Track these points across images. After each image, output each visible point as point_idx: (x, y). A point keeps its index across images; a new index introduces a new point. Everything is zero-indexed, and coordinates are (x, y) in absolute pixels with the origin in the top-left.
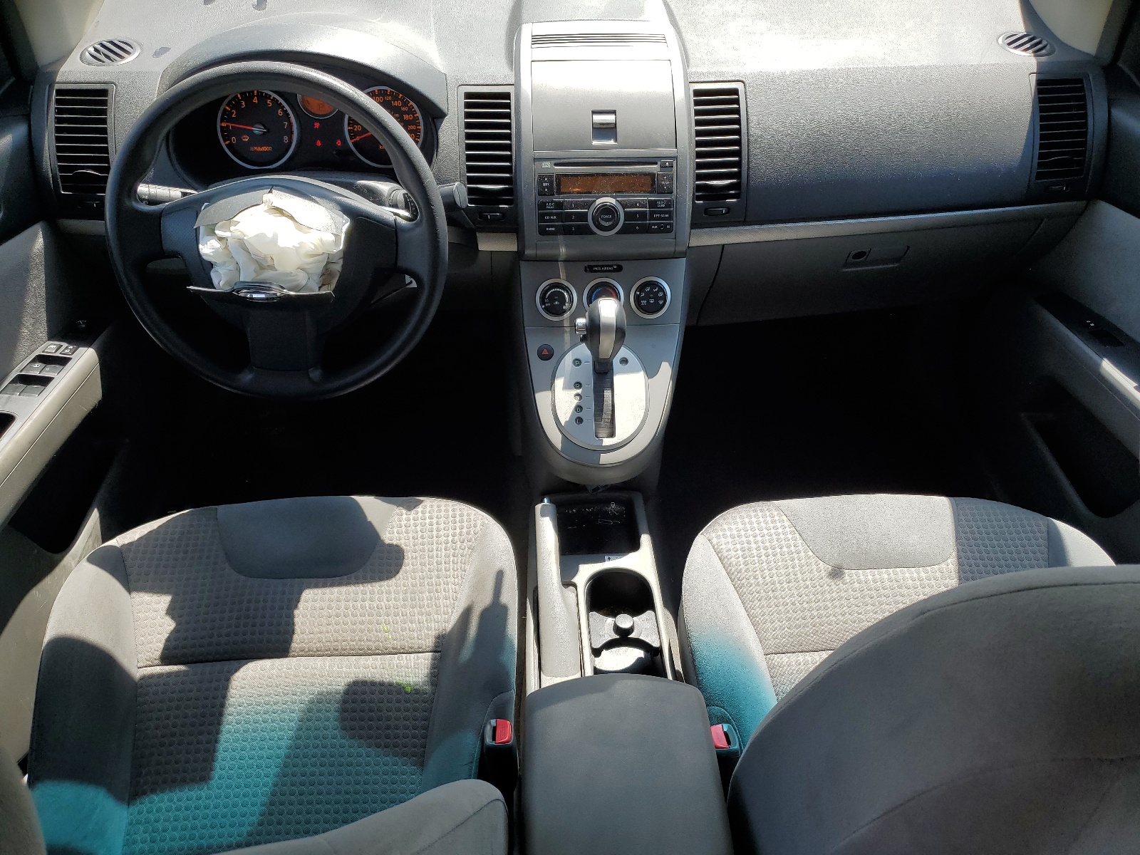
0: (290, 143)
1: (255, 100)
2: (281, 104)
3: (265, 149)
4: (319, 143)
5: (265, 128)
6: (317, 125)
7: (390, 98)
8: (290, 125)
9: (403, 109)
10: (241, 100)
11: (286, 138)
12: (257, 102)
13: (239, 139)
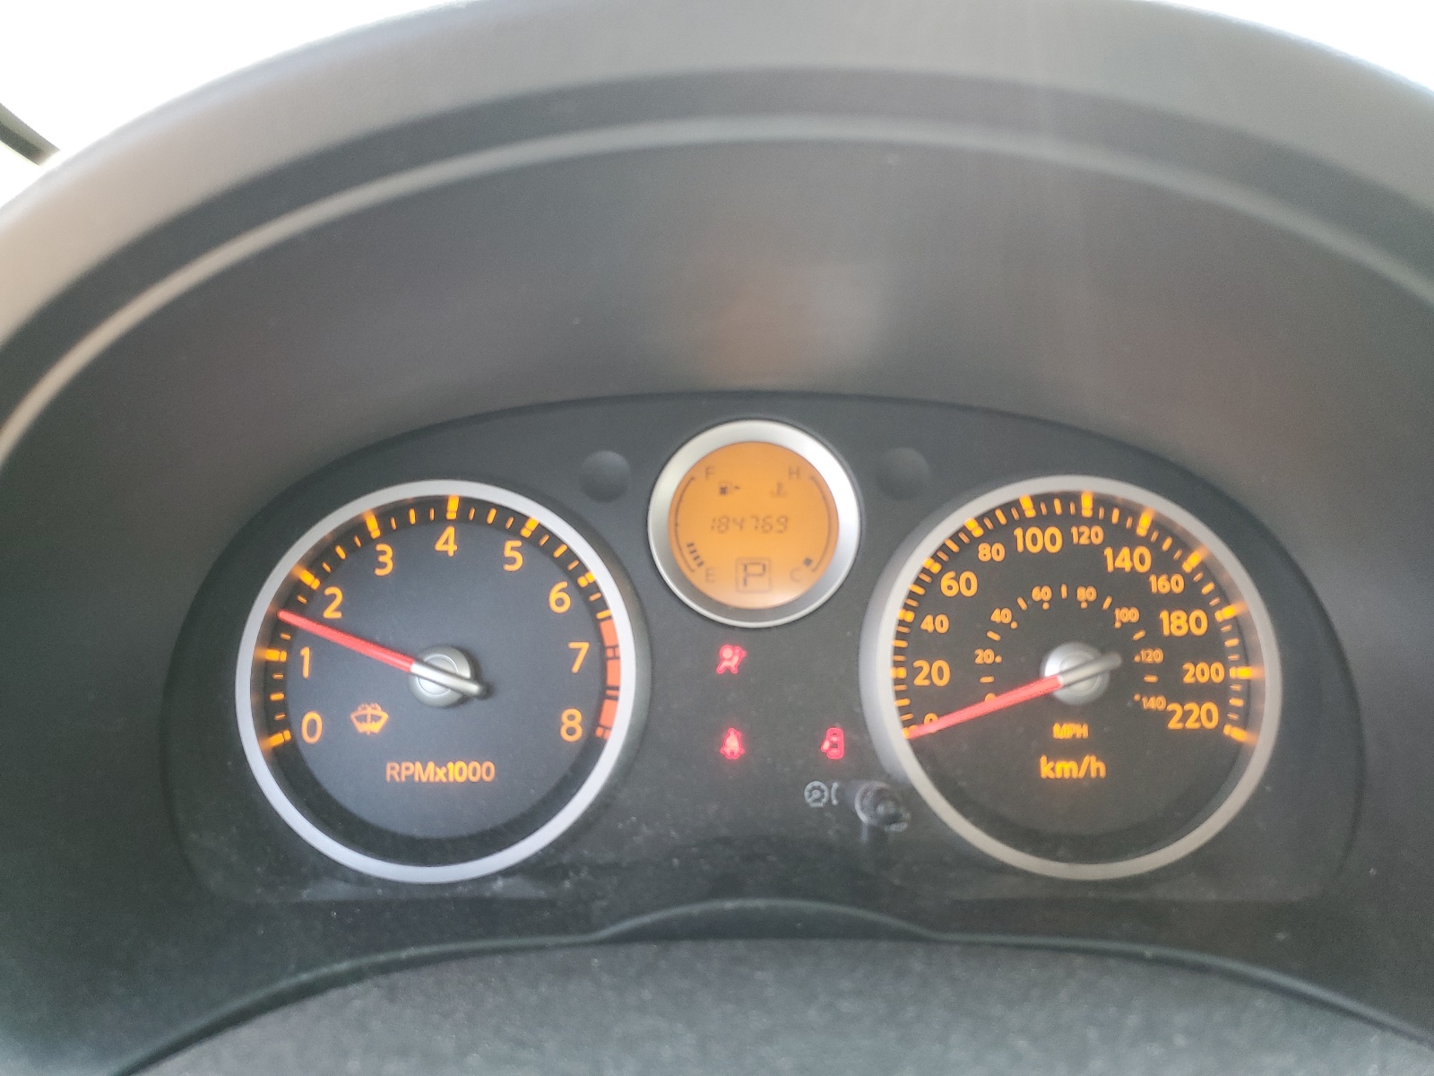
0: (592, 748)
1: (447, 542)
2: (571, 555)
3: (458, 772)
4: (732, 744)
5: (477, 676)
6: (730, 658)
7: (1095, 535)
8: (603, 655)
9: (1160, 585)
10: (378, 541)
11: (572, 723)
12: (451, 549)
13: (338, 725)
